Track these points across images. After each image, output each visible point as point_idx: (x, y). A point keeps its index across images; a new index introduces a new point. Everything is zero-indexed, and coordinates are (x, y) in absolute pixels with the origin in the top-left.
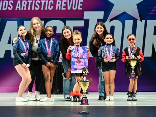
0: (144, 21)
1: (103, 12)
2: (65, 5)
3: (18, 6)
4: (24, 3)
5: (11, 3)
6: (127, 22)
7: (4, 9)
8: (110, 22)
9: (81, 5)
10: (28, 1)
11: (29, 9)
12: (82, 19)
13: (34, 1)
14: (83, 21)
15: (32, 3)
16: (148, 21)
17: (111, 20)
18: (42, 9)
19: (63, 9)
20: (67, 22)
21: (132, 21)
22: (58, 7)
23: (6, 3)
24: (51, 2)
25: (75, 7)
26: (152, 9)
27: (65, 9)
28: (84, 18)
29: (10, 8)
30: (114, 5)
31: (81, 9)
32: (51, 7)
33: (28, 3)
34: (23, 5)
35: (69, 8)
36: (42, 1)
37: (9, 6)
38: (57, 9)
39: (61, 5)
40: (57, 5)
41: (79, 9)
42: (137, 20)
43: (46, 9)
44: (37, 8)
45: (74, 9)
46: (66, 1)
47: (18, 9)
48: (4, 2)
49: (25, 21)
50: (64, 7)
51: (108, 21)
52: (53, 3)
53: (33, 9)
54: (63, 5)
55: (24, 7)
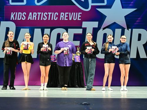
0: (130, 30)
1: (98, 22)
2: (67, 16)
3: (30, 17)
4: (35, 15)
5: (24, 14)
6: (116, 30)
7: (18, 19)
8: (103, 30)
9: (80, 16)
10: (38, 13)
11: (38, 19)
12: (81, 28)
13: (42, 13)
14: (82, 30)
15: (41, 15)
16: (134, 30)
17: (104, 29)
18: (49, 19)
19: (65, 19)
20: (69, 30)
21: (121, 30)
22: (62, 18)
23: (20, 14)
24: (56, 14)
25: (75, 18)
26: (137, 20)
27: (67, 19)
28: (83, 27)
29: (24, 18)
30: (106, 16)
31: (80, 19)
32: (56, 18)
33: (38, 15)
34: (34, 16)
35: (70, 19)
36: (49, 13)
37: (22, 16)
38: (61, 19)
39: (64, 16)
40: (61, 16)
41: (78, 19)
42: (125, 28)
43: (52, 19)
44: (45, 18)
45: (74, 19)
46: (68, 13)
47: (30, 19)
48: (19, 13)
49: (35, 29)
50: (67, 18)
51: (101, 30)
52: (57, 15)
53: (42, 19)
54: (66, 16)
55: (34, 18)
